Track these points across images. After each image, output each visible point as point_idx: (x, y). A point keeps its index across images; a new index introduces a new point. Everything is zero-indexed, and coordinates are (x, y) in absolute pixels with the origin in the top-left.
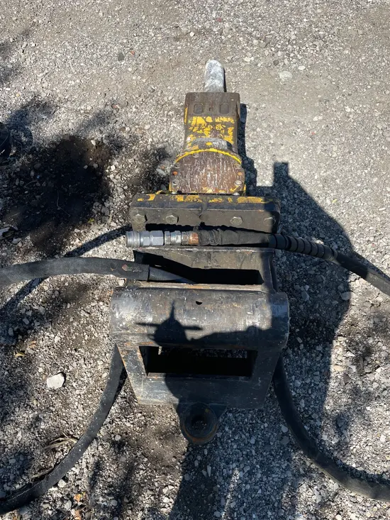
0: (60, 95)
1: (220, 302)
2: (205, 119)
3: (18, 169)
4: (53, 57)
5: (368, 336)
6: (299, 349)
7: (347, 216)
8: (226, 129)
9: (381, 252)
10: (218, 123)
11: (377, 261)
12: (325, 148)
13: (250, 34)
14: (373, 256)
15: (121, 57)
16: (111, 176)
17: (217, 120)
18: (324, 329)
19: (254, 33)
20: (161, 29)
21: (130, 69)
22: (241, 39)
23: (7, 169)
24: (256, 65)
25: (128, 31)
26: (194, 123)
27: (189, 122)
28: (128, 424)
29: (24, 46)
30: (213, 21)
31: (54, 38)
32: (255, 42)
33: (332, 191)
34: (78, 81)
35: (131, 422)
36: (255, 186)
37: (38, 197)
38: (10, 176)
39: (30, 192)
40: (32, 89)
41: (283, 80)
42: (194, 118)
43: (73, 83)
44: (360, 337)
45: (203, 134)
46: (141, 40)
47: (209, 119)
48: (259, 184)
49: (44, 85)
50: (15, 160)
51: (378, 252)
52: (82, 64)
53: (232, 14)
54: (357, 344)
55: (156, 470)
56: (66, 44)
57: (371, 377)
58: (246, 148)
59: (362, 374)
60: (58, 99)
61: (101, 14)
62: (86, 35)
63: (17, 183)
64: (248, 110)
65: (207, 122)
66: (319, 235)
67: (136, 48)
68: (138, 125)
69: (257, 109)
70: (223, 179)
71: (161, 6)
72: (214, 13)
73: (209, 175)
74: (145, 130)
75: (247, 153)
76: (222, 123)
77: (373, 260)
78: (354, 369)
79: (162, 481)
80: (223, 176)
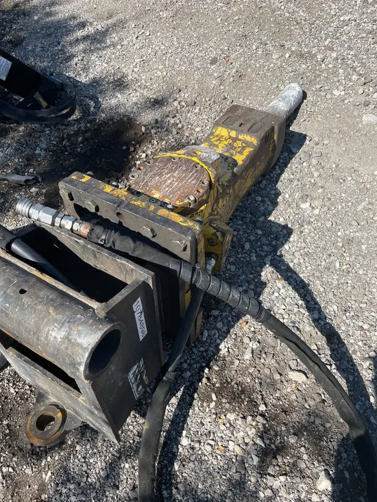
0: (143, 81)
1: (41, 300)
2: (229, 133)
3: (72, 133)
4: (157, 48)
5: (294, 434)
6: (209, 406)
7: (349, 289)
8: (244, 148)
9: (370, 347)
10: (240, 140)
11: (358, 354)
12: (370, 206)
13: (354, 69)
14: (357, 347)
15: (214, 61)
16: (138, 162)
17: (240, 137)
18: (247, 399)
19: (358, 69)
20: (266, 44)
21: (215, 74)
22: (341, 71)
23: (65, 129)
24: (344, 100)
25: (233, 40)
26: (218, 132)
27: (214, 131)
28: (12, 390)
29: (140, 33)
30: (323, 48)
31: (168, 32)
32: (355, 77)
33: (351, 256)
34: (165, 73)
35: (17, 390)
36: (266, 218)
37: (72, 160)
38: (63, 136)
39: (70, 154)
40: (124, 70)
41: (364, 123)
42: (220, 128)
43: (160, 74)
44: (283, 429)
45: (217, 146)
46: (241, 50)
47: (233, 134)
48: (271, 218)
49: (135, 70)
50: (74, 124)
51: (365, 344)
52: (177, 60)
53: (346, 45)
54: (276, 435)
55: (10, 446)
56: (175, 39)
57: (270, 481)
58: (282, 178)
59: (262, 471)
60: (139, 84)
61: (219, 20)
62: (195, 35)
63: (64, 143)
64: (307, 142)
65: (229, 136)
66: (305, 296)
67: (233, 56)
68: (192, 125)
69: (317, 144)
70: (179, 189)
71: (279, 24)
72: (328, 40)
73: (169, 181)
74: (194, 131)
75: (279, 183)
76: (244, 141)
77: (355, 352)
78: (256, 460)
79: (9, 460)
80: (182, 186)
